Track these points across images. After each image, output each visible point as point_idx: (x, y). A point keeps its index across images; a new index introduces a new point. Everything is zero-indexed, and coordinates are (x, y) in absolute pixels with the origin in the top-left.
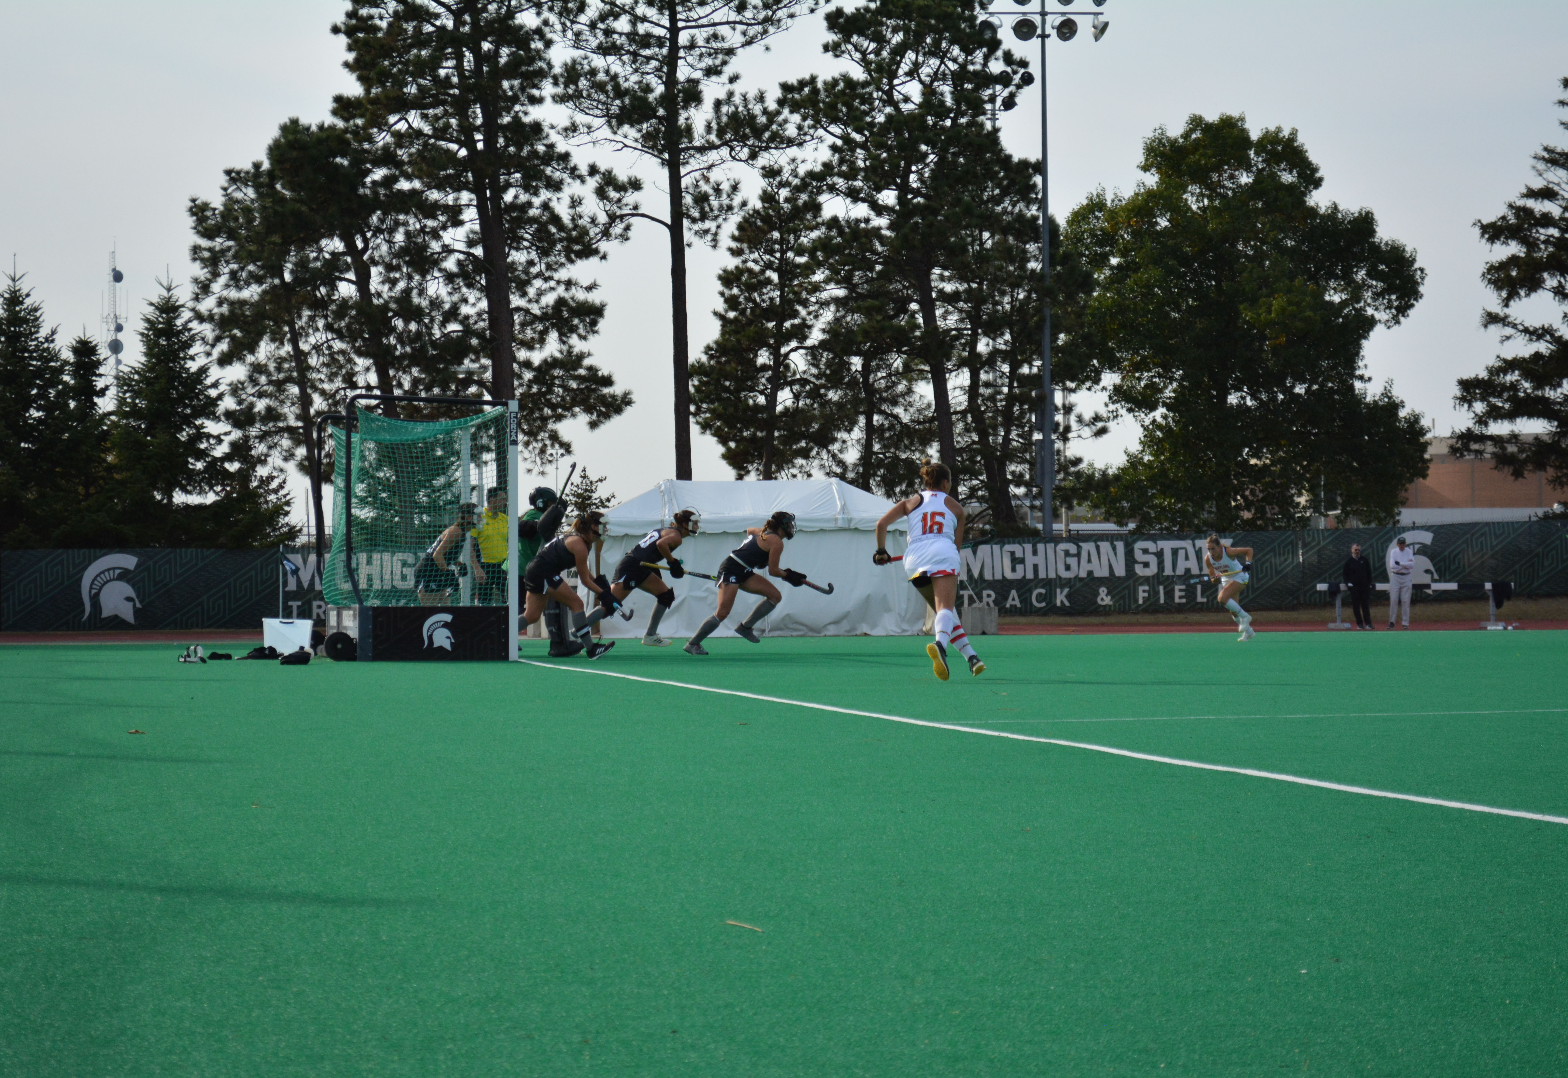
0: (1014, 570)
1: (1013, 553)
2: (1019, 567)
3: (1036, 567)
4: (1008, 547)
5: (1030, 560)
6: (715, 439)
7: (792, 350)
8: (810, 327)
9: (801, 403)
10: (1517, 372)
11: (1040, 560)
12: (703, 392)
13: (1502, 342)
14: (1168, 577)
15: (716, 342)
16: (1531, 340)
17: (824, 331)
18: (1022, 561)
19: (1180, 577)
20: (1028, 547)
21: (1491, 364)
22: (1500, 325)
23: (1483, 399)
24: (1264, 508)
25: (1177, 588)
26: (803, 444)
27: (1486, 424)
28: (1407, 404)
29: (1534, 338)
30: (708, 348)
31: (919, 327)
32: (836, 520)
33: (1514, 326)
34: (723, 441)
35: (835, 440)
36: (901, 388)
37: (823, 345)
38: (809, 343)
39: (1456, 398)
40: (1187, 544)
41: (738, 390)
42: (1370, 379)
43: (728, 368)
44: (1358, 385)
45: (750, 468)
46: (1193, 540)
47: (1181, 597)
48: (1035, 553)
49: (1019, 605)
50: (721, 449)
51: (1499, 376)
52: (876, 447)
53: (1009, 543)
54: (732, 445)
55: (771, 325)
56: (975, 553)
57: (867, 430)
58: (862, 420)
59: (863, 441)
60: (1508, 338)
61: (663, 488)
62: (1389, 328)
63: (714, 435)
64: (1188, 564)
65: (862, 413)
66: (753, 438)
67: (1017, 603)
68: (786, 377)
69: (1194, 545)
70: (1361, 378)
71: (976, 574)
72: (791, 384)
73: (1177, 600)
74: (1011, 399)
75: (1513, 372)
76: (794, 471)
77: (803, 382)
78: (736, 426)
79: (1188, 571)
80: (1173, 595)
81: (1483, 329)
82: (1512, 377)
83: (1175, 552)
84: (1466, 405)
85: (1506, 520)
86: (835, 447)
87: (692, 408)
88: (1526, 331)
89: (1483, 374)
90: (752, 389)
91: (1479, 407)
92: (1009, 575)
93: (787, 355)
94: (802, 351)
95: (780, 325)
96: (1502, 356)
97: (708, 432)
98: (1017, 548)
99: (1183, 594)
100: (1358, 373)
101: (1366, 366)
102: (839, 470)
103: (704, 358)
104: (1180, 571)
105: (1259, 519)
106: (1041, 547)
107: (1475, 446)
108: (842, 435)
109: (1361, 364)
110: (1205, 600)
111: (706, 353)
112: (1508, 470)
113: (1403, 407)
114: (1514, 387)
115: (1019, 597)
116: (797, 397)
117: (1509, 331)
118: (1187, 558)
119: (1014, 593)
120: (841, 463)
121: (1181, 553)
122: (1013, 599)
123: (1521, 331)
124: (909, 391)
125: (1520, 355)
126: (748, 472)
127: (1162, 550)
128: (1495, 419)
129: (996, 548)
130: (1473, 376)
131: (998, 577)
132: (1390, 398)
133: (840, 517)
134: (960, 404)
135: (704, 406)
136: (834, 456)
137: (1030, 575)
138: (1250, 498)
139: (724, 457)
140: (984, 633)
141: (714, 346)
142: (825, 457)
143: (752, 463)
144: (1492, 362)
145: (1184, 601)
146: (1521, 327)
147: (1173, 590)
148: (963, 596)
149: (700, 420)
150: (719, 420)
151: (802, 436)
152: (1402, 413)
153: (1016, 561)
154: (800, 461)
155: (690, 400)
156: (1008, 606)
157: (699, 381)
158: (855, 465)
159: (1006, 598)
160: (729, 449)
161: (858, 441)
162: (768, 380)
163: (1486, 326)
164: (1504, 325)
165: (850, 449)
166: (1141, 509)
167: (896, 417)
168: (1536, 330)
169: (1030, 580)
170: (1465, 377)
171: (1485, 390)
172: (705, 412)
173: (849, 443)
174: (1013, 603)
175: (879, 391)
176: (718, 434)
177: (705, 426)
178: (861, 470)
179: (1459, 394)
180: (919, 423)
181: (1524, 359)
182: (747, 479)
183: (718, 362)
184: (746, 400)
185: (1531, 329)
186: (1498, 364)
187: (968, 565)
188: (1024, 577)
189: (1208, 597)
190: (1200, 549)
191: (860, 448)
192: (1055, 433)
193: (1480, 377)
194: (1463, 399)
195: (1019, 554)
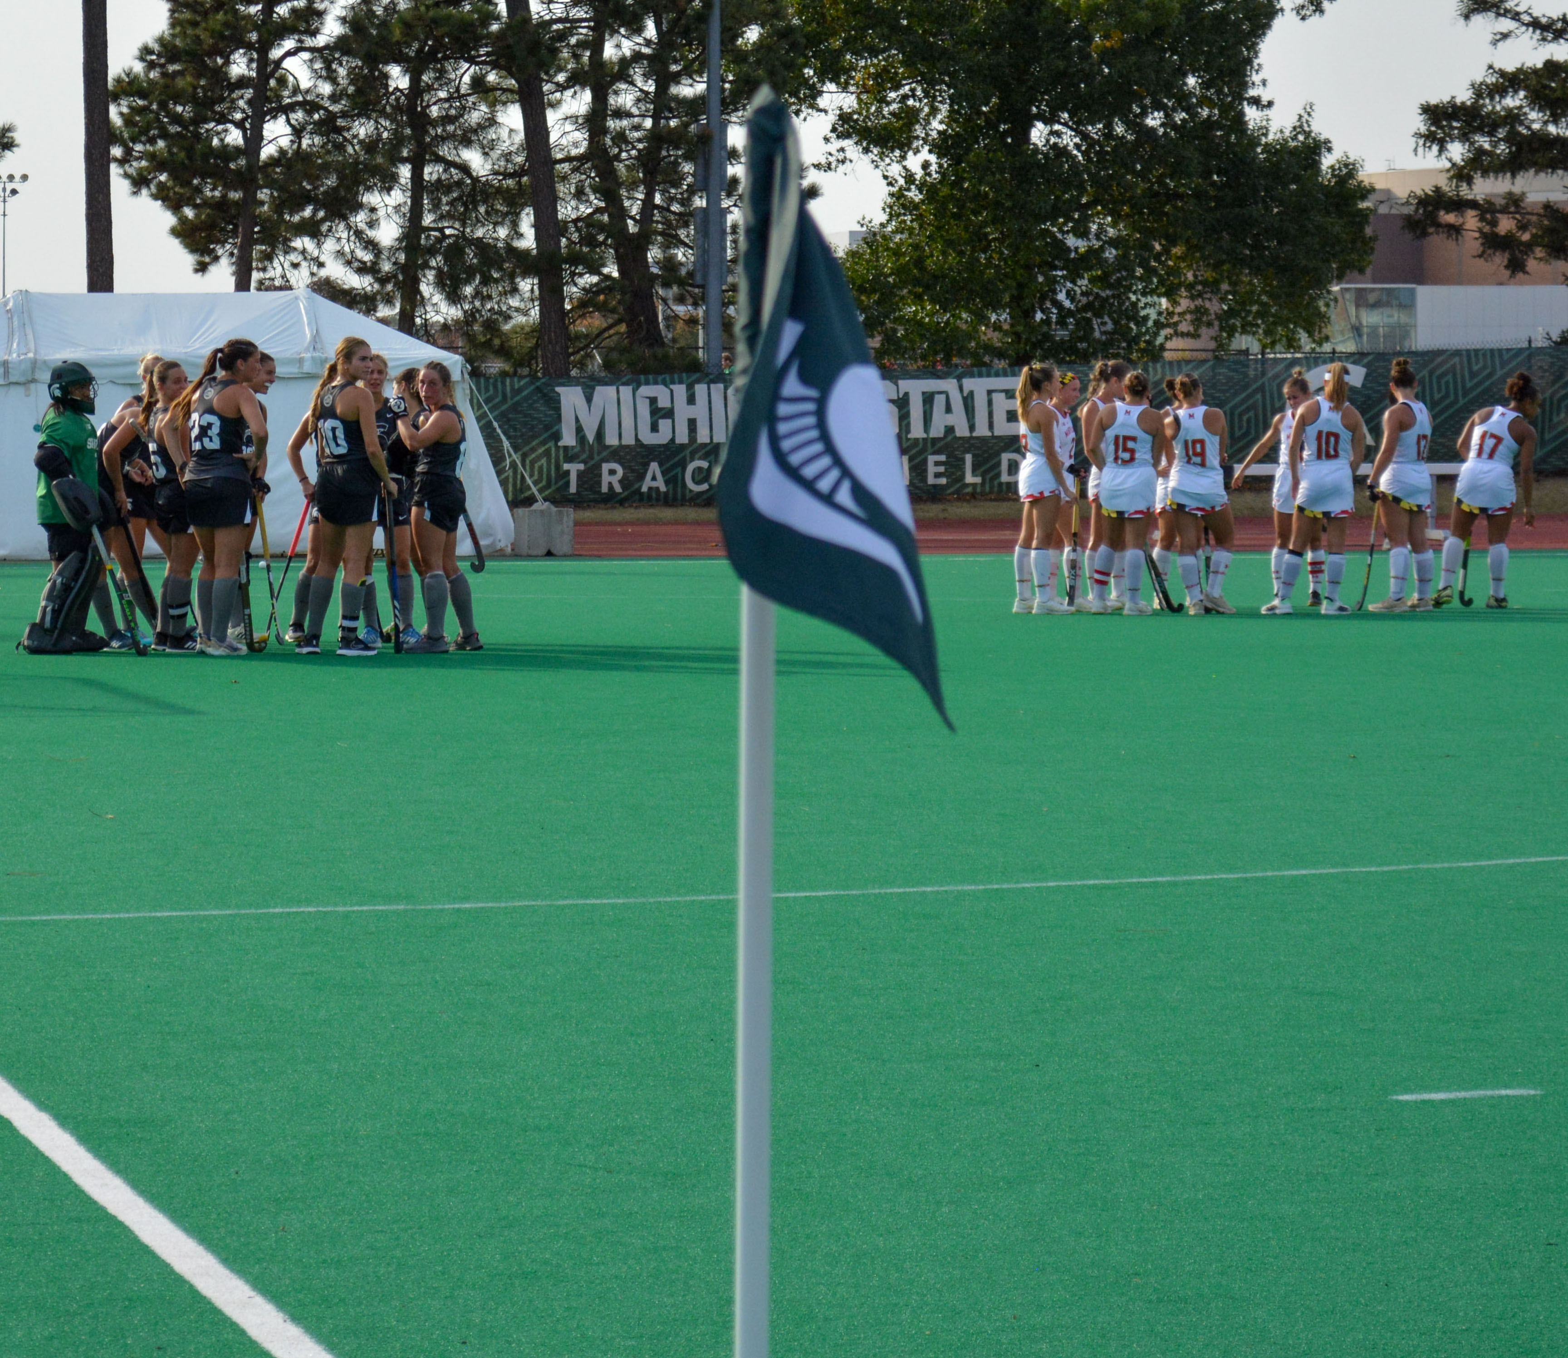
0: (654, 428)
1: (653, 401)
2: (664, 425)
3: (692, 424)
4: (646, 391)
5: (683, 412)
6: (159, 202)
7: (289, 54)
8: (320, 14)
9: (305, 142)
10: (1522, 94)
11: (699, 411)
12: (135, 124)
13: (1495, 43)
14: (916, 440)
15: (161, 40)
16: (1544, 39)
17: (343, 20)
18: (669, 414)
19: (935, 441)
20: (680, 390)
21: (1479, 79)
22: (1491, 15)
23: (1464, 137)
24: (1088, 321)
25: (932, 459)
26: (308, 212)
27: (1469, 181)
28: (1335, 145)
29: (1550, 36)
30: (146, 51)
31: (498, 18)
32: (301, 361)
33: (1516, 16)
34: (174, 204)
35: (360, 206)
36: (475, 117)
37: (342, 45)
38: (321, 41)
39: (1418, 135)
40: (949, 385)
41: (199, 120)
42: (1270, 104)
43: (180, 83)
44: (1251, 114)
45: (220, 252)
46: (959, 378)
47: (937, 475)
48: (691, 400)
49: (663, 488)
50: (169, 219)
51: (1492, 99)
52: (428, 220)
53: (647, 383)
54: (189, 212)
55: (254, 9)
56: (589, 399)
57: (413, 190)
58: (405, 172)
59: (406, 209)
60: (1505, 36)
61: (11, 305)
62: (1303, 18)
63: (155, 197)
64: (950, 420)
65: (404, 161)
66: (222, 205)
67: (660, 484)
68: (279, 98)
69: (961, 388)
70: (1256, 101)
71: (591, 437)
72: (287, 110)
73: (931, 480)
74: (657, 138)
75: (1516, 92)
76: (294, 257)
77: (311, 107)
78: (189, 183)
79: (950, 430)
80: (925, 471)
81: (1462, 21)
82: (1512, 101)
83: (928, 399)
84: (1435, 148)
85: (1488, 346)
86: (360, 219)
87: (116, 151)
88: (1535, 24)
89: (1464, 96)
90: (223, 119)
91: (1457, 151)
92: (649, 438)
93: (278, 63)
94: (306, 55)
95: (268, 10)
96: (1497, 66)
97: (144, 192)
98: (661, 393)
99: (942, 469)
100: (1252, 93)
101: (1264, 83)
102: (367, 257)
103: (139, 67)
104: (937, 431)
105: (1081, 339)
106: (700, 389)
107: (1450, 218)
108: (372, 198)
109: (1256, 78)
110: (978, 480)
111: (142, 59)
112: (1500, 259)
113: (1329, 150)
114: (1513, 118)
115: (664, 473)
116: (298, 132)
117: (1506, 25)
118: (948, 409)
119: (654, 467)
120: (371, 245)
121: (939, 402)
122: (654, 478)
123: (1528, 25)
124: (492, 122)
125: (1529, 64)
126: (216, 259)
127: (906, 394)
128: (1485, 173)
129: (626, 391)
130: (1446, 99)
131: (629, 440)
132: (1308, 134)
133: (307, 355)
134: (576, 145)
135: (139, 147)
136: (359, 234)
137: (682, 437)
138: (1067, 304)
139: (175, 232)
140: (549, 554)
141: (156, 47)
142: (345, 235)
143: (223, 243)
144: (1480, 75)
145: (943, 481)
146: (1526, 18)
147: (925, 461)
148: (568, 473)
149: (131, 171)
150: (161, 172)
151: (306, 198)
152: (1327, 161)
153: (659, 413)
154: (303, 242)
155: (113, 137)
156: (644, 489)
157: (129, 107)
158: (393, 250)
159: (641, 477)
160: (183, 220)
161: (397, 208)
162: (250, 102)
163: (1467, 17)
164: (1498, 15)
165: (383, 223)
166: (883, 324)
167: (465, 168)
168: (1553, 22)
169: (682, 447)
170: (1433, 101)
171: (1468, 123)
172: (138, 159)
173: (381, 213)
174: (654, 484)
175: (434, 123)
176: (162, 195)
177: (139, 182)
178: (402, 257)
179: (1423, 129)
180: (506, 175)
181: (1535, 71)
182: (213, 269)
183: (164, 75)
184: (209, 139)
185: (1544, 20)
186: (1491, 80)
187: (577, 420)
188: (673, 440)
189: (983, 475)
190: (971, 393)
191: (400, 221)
192: (729, 195)
193: (1458, 101)
194: (1429, 138)
195: (664, 402)
